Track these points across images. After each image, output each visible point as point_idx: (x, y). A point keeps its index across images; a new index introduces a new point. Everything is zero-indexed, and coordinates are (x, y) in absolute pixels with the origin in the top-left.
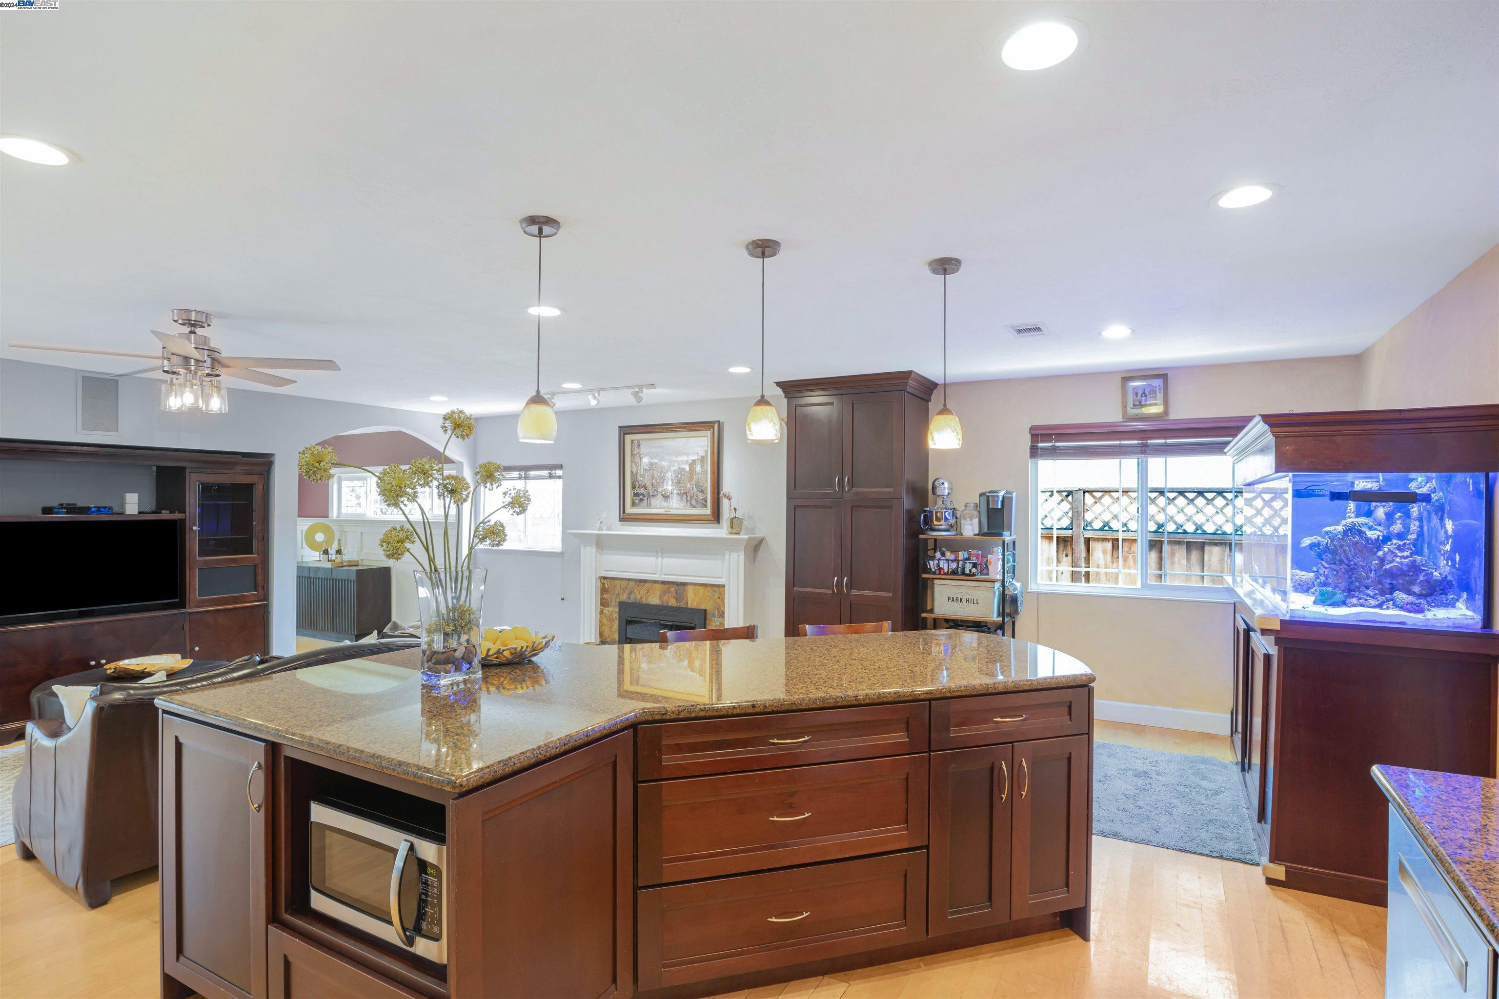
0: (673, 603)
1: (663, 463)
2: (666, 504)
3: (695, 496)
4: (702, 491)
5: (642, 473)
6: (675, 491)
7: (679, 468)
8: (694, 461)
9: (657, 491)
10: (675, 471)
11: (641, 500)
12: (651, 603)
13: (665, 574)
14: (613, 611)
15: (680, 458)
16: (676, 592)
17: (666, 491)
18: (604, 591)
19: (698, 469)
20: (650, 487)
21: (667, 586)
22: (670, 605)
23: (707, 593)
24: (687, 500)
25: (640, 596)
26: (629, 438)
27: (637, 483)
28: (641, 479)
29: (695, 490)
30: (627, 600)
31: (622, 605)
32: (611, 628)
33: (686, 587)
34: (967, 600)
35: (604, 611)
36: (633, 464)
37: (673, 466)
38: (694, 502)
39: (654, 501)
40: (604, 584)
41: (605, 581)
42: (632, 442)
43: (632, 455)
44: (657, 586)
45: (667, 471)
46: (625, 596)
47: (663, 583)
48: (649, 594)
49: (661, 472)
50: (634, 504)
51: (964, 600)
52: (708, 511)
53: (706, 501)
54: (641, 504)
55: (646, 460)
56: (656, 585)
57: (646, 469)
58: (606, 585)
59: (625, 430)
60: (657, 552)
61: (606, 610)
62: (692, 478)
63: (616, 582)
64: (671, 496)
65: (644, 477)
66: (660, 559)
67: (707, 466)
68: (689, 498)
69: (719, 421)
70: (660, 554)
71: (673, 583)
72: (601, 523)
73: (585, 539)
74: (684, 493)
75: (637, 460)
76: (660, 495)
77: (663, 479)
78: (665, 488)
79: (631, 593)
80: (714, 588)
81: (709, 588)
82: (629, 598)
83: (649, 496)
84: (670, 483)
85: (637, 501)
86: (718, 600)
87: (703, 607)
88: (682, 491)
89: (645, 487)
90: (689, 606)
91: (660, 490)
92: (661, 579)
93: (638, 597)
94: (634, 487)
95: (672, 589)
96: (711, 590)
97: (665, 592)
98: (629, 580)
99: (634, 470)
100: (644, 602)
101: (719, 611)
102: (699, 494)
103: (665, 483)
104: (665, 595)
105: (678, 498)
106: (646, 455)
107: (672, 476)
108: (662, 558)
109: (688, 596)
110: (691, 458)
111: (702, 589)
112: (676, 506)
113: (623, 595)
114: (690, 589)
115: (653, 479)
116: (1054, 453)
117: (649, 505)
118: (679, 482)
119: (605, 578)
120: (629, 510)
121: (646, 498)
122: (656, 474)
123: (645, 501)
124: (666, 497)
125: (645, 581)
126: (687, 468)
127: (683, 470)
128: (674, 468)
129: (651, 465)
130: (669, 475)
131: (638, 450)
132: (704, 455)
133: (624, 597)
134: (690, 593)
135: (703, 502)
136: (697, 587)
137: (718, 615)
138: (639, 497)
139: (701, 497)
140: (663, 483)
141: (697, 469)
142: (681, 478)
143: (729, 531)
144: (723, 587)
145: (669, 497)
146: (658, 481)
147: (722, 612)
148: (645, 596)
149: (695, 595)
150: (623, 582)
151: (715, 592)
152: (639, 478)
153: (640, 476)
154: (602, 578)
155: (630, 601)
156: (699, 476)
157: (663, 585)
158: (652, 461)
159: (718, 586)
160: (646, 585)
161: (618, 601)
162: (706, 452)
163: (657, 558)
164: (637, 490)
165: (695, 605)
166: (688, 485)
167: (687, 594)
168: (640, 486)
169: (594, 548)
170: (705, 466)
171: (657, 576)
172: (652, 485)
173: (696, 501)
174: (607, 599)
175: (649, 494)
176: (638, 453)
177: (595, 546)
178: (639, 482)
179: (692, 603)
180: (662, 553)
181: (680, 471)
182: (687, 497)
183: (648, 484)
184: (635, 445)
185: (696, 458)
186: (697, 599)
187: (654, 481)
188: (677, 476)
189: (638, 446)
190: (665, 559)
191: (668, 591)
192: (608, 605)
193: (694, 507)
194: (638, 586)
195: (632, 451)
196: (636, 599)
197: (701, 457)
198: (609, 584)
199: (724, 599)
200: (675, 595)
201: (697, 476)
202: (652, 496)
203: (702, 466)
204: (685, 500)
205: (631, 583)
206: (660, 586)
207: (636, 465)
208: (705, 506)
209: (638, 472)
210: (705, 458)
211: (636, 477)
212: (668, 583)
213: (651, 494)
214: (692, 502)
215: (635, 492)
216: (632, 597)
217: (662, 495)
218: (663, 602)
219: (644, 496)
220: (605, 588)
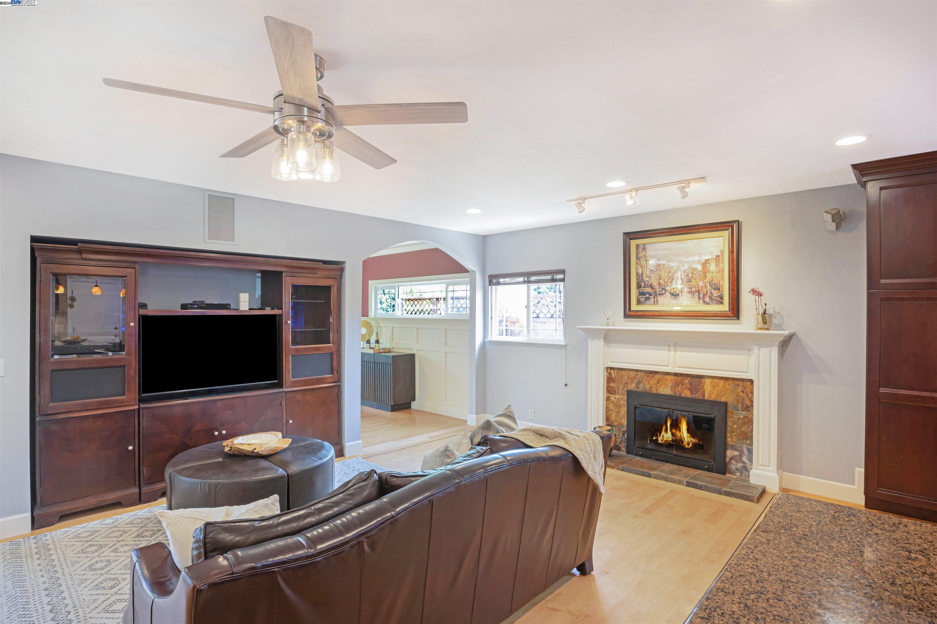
0: (687, 393)
1: (672, 264)
2: (675, 302)
3: (709, 294)
4: (718, 289)
5: (648, 273)
6: (686, 290)
7: (690, 268)
8: (707, 261)
9: (665, 290)
10: (685, 271)
11: (647, 299)
12: (662, 393)
13: (678, 367)
14: (621, 398)
15: (691, 259)
16: (691, 384)
17: (675, 290)
18: (609, 380)
19: (712, 267)
20: (657, 287)
21: (680, 378)
22: (683, 395)
23: (728, 387)
24: (699, 298)
25: (650, 386)
26: (633, 243)
27: (643, 283)
28: (648, 279)
29: (709, 288)
30: (636, 390)
31: (630, 393)
32: (618, 413)
33: (702, 380)
35: (611, 398)
36: (638, 266)
37: (683, 266)
38: (707, 299)
39: (660, 299)
40: (610, 374)
41: (612, 371)
42: (637, 246)
43: (638, 258)
44: (669, 378)
45: (676, 271)
46: (634, 385)
47: (676, 374)
48: (659, 384)
49: (670, 272)
50: (639, 302)
52: (725, 307)
53: (722, 298)
54: (648, 302)
55: (652, 262)
56: (667, 376)
57: (652, 270)
58: (613, 374)
59: (629, 236)
60: (669, 346)
61: (612, 397)
62: (705, 276)
63: (623, 372)
64: (680, 294)
65: (650, 277)
66: (672, 353)
67: (724, 264)
68: (701, 296)
69: (738, 221)
70: (672, 348)
71: (687, 376)
72: (608, 319)
73: (593, 333)
74: (696, 291)
75: (643, 262)
76: (668, 294)
77: (672, 279)
78: (674, 287)
79: (640, 382)
80: (737, 382)
81: (730, 382)
82: (638, 387)
83: (656, 295)
84: (680, 282)
85: (643, 300)
86: (741, 393)
87: (723, 399)
88: (694, 289)
89: (651, 286)
90: (706, 397)
91: (668, 288)
92: (673, 371)
93: (648, 387)
94: (639, 286)
95: (686, 381)
96: (733, 384)
97: (677, 384)
98: (638, 371)
99: (640, 271)
100: (654, 391)
101: (743, 405)
102: (713, 292)
103: (674, 282)
104: (678, 386)
105: (690, 295)
106: (652, 258)
107: (681, 275)
108: (676, 352)
109: (706, 387)
110: (704, 258)
111: (722, 383)
112: (687, 303)
113: (631, 385)
114: (708, 381)
115: (660, 279)
117: (656, 303)
118: (690, 281)
119: (611, 368)
120: (635, 307)
121: (652, 296)
122: (664, 274)
123: (652, 299)
124: (675, 295)
125: (656, 373)
126: (700, 268)
127: (695, 269)
128: (684, 268)
129: (658, 266)
130: (679, 274)
131: (644, 254)
132: (719, 254)
133: (632, 387)
134: (708, 385)
135: (718, 299)
136: (716, 380)
137: (741, 408)
138: (644, 297)
139: (716, 294)
140: (671, 282)
141: (711, 268)
142: (692, 277)
143: (760, 326)
144: (751, 381)
145: (678, 295)
146: (666, 280)
147: (747, 406)
148: (655, 387)
149: (714, 387)
150: (631, 373)
151: (738, 385)
152: (646, 279)
153: (647, 277)
154: (609, 368)
155: (639, 390)
156: (715, 274)
157: (676, 377)
158: (659, 263)
159: (743, 380)
160: (657, 376)
161: (625, 389)
162: (722, 252)
163: (670, 351)
164: (642, 290)
165: (713, 397)
166: (701, 284)
167: (703, 387)
168: (646, 286)
169: (602, 342)
170: (721, 265)
171: (670, 368)
172: (659, 284)
173: (711, 298)
174: (614, 387)
175: (656, 293)
176: (644, 256)
177: (603, 340)
178: (644, 282)
179: (709, 395)
180: (675, 347)
181: (691, 270)
182: (699, 294)
183: (655, 284)
184: (641, 248)
185: (710, 257)
186: (715, 392)
187: (661, 281)
188: (687, 276)
189: (644, 249)
190: (678, 353)
191: (682, 383)
192: (615, 392)
193: (708, 304)
194: (648, 377)
195: (637, 254)
196: (646, 389)
197: (716, 256)
198: (616, 374)
199: (752, 393)
200: (689, 386)
201: (711, 275)
202: (659, 294)
203: (717, 265)
204: (697, 298)
205: (639, 373)
206: (672, 377)
207: (642, 267)
208: (722, 303)
209: (644, 273)
210: (720, 258)
211: (641, 278)
212: (682, 375)
213: (658, 293)
214: (705, 300)
215: (641, 291)
216: (641, 386)
217: (670, 293)
218: (675, 393)
219: (650, 294)
220: (612, 377)
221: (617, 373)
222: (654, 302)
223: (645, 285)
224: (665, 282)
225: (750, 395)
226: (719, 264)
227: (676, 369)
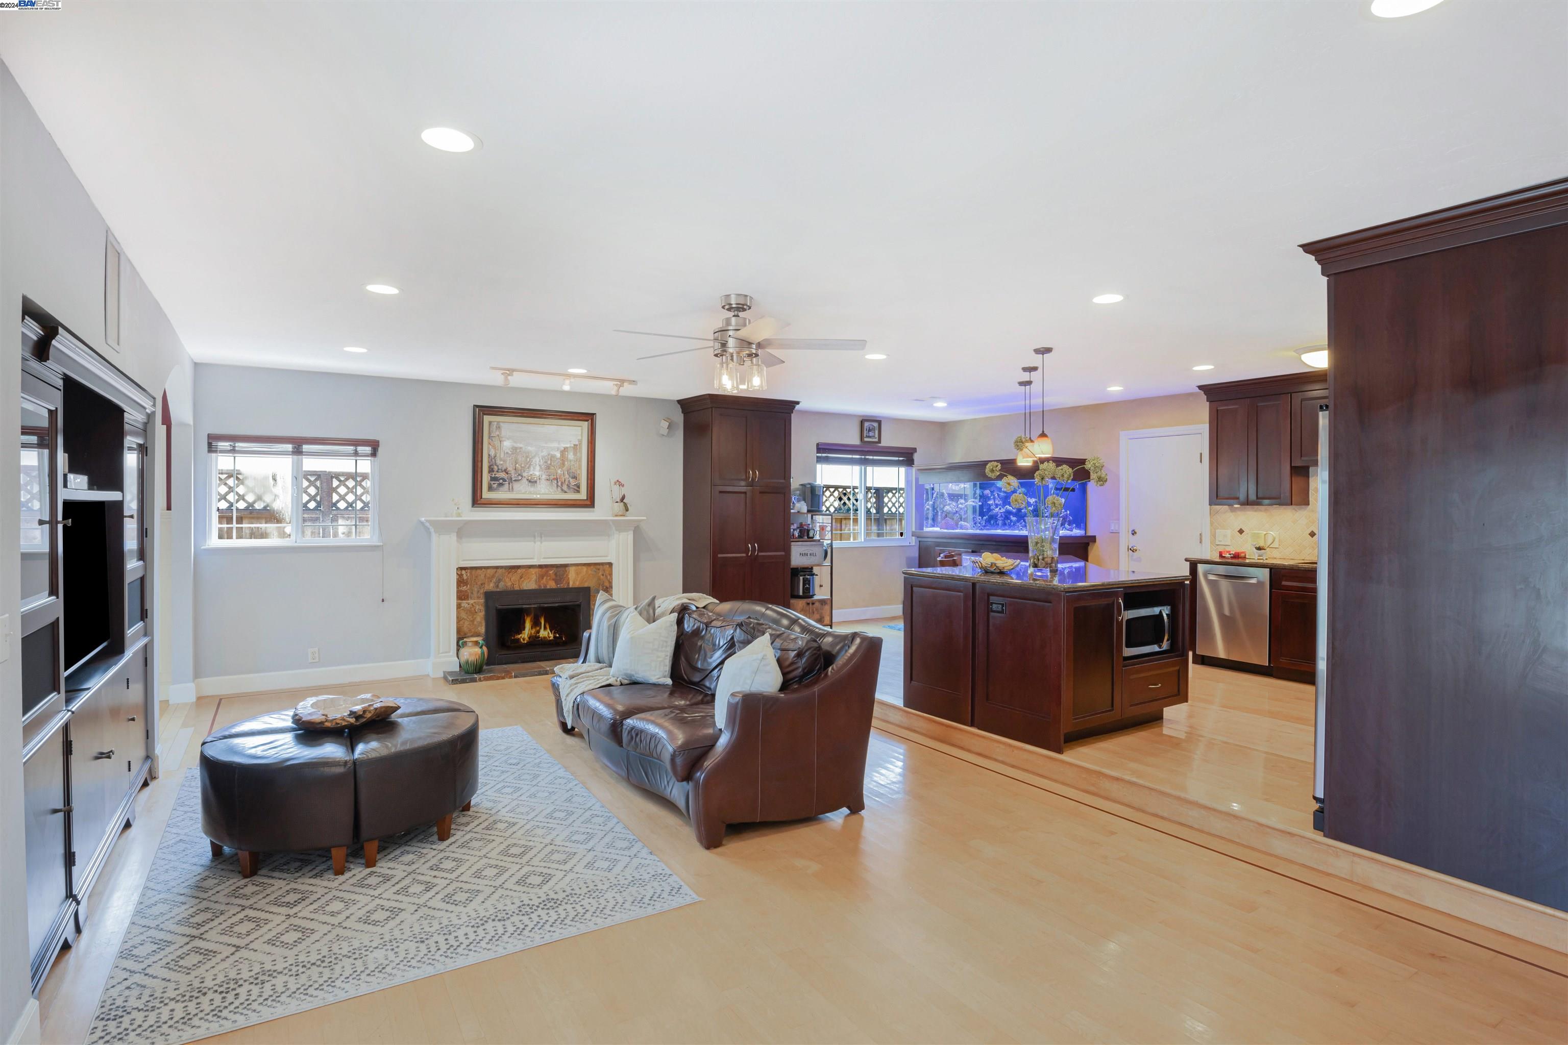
0: (552, 585)
1: (529, 448)
2: (532, 489)
3: (567, 483)
4: (575, 478)
5: (502, 456)
6: (544, 477)
7: (549, 455)
8: (566, 449)
9: (522, 476)
10: (543, 457)
11: (501, 485)
12: (525, 588)
13: (544, 558)
14: (477, 603)
15: (550, 445)
16: (556, 574)
17: (533, 477)
18: (461, 582)
19: (571, 456)
20: (513, 472)
21: (544, 570)
22: (548, 587)
23: (590, 572)
24: (557, 486)
25: (510, 583)
26: (487, 419)
27: (496, 467)
28: (501, 463)
29: (567, 476)
30: (495, 590)
31: (489, 596)
32: (473, 621)
33: (567, 568)
34: (810, 554)
35: (463, 605)
36: (491, 447)
37: (542, 452)
38: (565, 488)
39: (516, 486)
40: (462, 575)
41: (464, 572)
42: (490, 423)
43: (490, 437)
44: (533, 571)
45: (535, 456)
46: (492, 585)
47: (540, 566)
48: (523, 579)
49: (527, 457)
50: (490, 488)
51: (809, 554)
52: (581, 496)
53: (579, 487)
54: (501, 489)
55: (507, 444)
56: (531, 570)
57: (507, 453)
58: (465, 576)
59: (481, 411)
60: (534, 537)
61: (464, 604)
62: (563, 464)
63: (480, 571)
64: (538, 482)
65: (504, 461)
66: (539, 543)
67: (581, 453)
68: (559, 484)
69: (593, 414)
70: (539, 539)
71: (552, 566)
72: (458, 508)
73: (442, 526)
74: (554, 479)
75: (497, 443)
76: (524, 480)
77: (529, 464)
78: (531, 473)
79: (499, 581)
80: (598, 567)
81: (592, 567)
82: (497, 586)
83: (510, 481)
84: (538, 468)
85: (495, 486)
86: (602, 576)
87: (586, 585)
88: (552, 477)
89: (506, 471)
90: (571, 586)
91: (525, 474)
92: (537, 564)
93: (509, 584)
94: (491, 470)
95: (551, 572)
96: (594, 569)
97: (541, 577)
98: (497, 568)
99: (492, 453)
100: (517, 588)
101: (603, 587)
102: (570, 480)
103: (532, 468)
104: (543, 578)
105: (549, 482)
106: (508, 439)
107: (540, 461)
108: (541, 543)
109: (570, 576)
110: (563, 445)
111: (585, 569)
112: (545, 491)
113: (489, 585)
114: (572, 570)
115: (516, 463)
116: (827, 460)
117: (511, 490)
118: (548, 468)
119: (462, 569)
120: (486, 495)
121: (507, 482)
122: (520, 459)
123: (506, 486)
124: (532, 482)
125: (518, 567)
126: (558, 455)
127: (553, 457)
128: (543, 454)
129: (515, 449)
130: (537, 460)
131: (498, 433)
132: (577, 443)
133: (490, 587)
134: (572, 574)
135: (576, 488)
136: (580, 568)
138: (497, 482)
139: (573, 482)
140: (529, 468)
141: (569, 456)
142: (551, 464)
143: (620, 513)
144: (610, 564)
145: (536, 482)
146: (523, 465)
147: (607, 588)
148: (517, 583)
149: (577, 574)
150: (489, 571)
151: (599, 569)
152: (499, 462)
153: (501, 460)
154: (459, 569)
155: (498, 590)
156: (572, 463)
157: (540, 570)
158: (516, 445)
159: (602, 564)
160: (519, 571)
161: (482, 591)
162: (580, 441)
163: (535, 542)
164: (495, 475)
165: (577, 584)
166: (559, 471)
167: (567, 575)
168: (500, 471)
169: (454, 537)
170: (578, 454)
171: (535, 560)
172: (515, 469)
173: (568, 486)
174: (466, 591)
175: (511, 479)
176: (498, 435)
177: (455, 534)
178: (498, 466)
179: (574, 583)
180: (541, 537)
181: (550, 457)
182: (557, 482)
183: (510, 469)
184: (495, 426)
185: (568, 446)
186: (579, 579)
187: (517, 465)
188: (546, 462)
189: (499, 428)
190: (543, 543)
191: (546, 574)
192: (468, 595)
193: (566, 492)
194: (509, 573)
195: (490, 433)
196: (507, 587)
197: (574, 445)
198: (469, 575)
199: (611, 574)
200: (554, 577)
201: (569, 463)
202: (515, 480)
203: (575, 454)
204: (556, 485)
205: (500, 571)
206: (537, 570)
207: (495, 449)
208: (578, 492)
209: (498, 455)
210: (578, 447)
211: (493, 460)
212: (546, 566)
213: (513, 479)
214: (563, 488)
215: (493, 476)
216: (501, 585)
217: (528, 480)
218: (540, 586)
219: (504, 480)
220: (463, 580)
221: (471, 573)
222: (509, 489)
223: (498, 469)
224: (522, 467)
225: (609, 577)
226: (576, 453)
227: (542, 560)
